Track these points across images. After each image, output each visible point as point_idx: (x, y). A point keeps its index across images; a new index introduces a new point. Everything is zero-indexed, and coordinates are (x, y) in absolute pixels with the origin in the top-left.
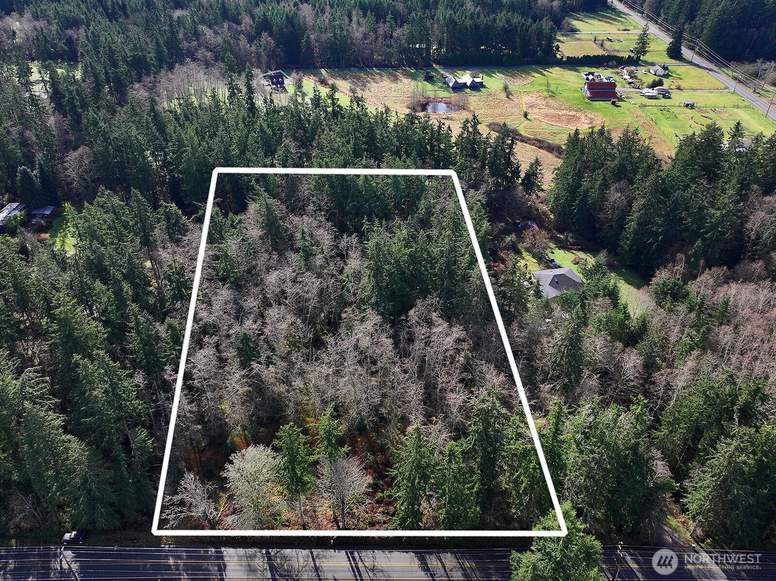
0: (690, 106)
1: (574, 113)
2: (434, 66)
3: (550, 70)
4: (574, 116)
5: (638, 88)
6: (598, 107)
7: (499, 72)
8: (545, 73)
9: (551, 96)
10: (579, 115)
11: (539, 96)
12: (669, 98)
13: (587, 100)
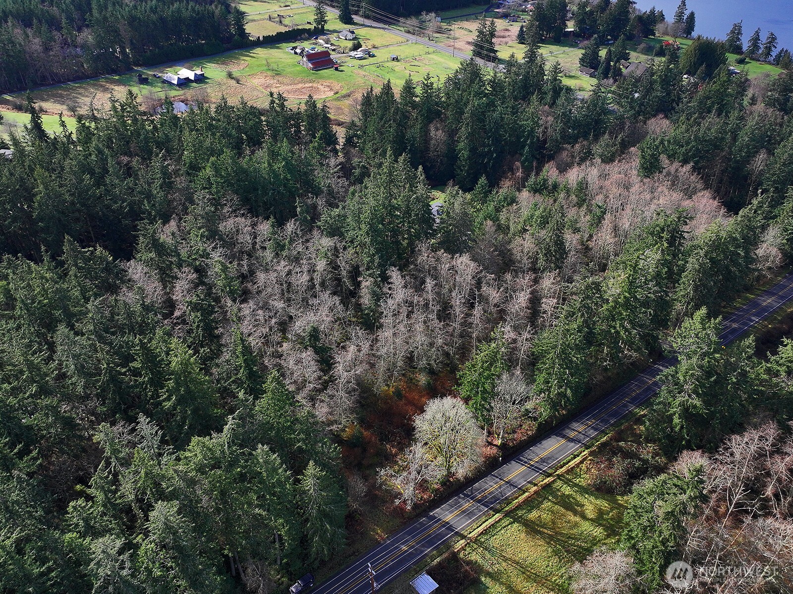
0: (395, 59)
1: (311, 85)
2: (136, 68)
3: (254, 51)
4: (312, 87)
5: (344, 53)
6: (326, 75)
7: (209, 62)
8: (252, 55)
9: (277, 74)
10: (315, 85)
11: (266, 76)
12: (374, 56)
13: (311, 71)
